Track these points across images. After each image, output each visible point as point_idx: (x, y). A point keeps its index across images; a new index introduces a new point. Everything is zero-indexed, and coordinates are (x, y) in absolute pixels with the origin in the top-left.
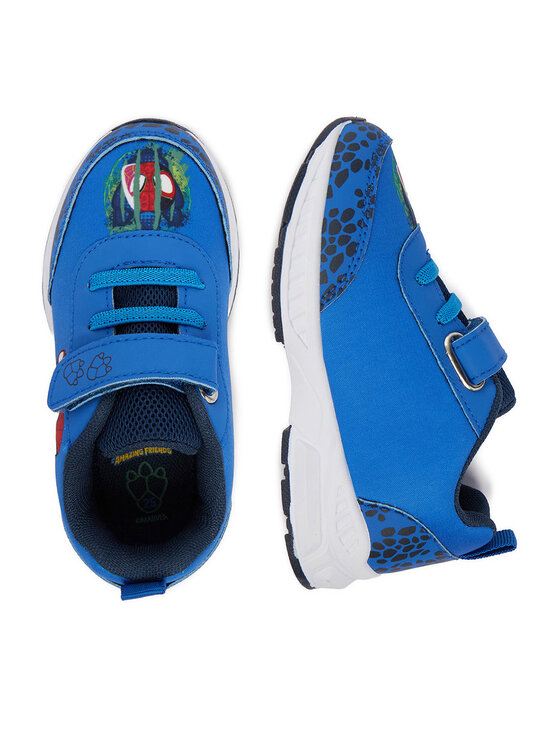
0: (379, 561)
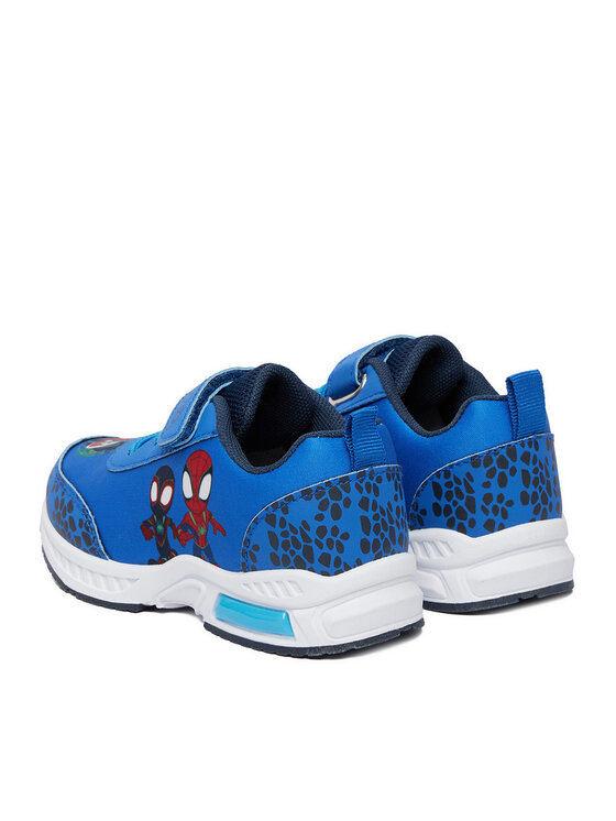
0: (551, 510)
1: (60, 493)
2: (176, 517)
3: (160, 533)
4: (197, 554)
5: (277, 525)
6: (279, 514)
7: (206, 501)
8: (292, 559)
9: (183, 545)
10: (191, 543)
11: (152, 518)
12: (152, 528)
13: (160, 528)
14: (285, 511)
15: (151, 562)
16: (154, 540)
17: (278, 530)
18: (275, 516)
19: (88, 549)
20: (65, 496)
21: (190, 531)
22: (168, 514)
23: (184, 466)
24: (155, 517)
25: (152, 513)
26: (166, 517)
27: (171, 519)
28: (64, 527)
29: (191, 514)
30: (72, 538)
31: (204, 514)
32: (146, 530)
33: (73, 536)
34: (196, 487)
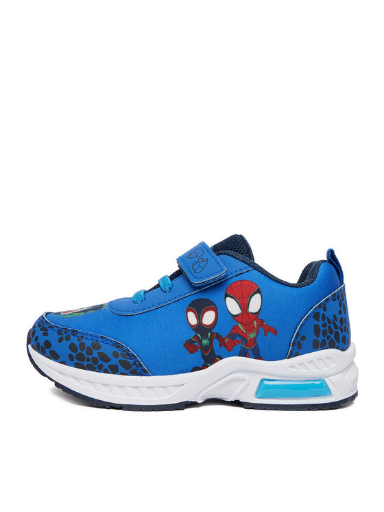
1: (74, 340)
2: (224, 330)
3: (206, 346)
4: (243, 353)
5: (320, 319)
6: (321, 311)
7: (257, 313)
8: (328, 341)
9: (230, 350)
10: (238, 347)
11: (196, 337)
12: (197, 344)
13: (205, 342)
14: (325, 309)
15: (195, 369)
16: (199, 353)
17: (320, 323)
18: (319, 313)
19: (128, 372)
20: (84, 341)
21: (238, 339)
22: (214, 331)
23: (226, 294)
24: (199, 335)
25: (194, 333)
26: (212, 333)
27: (218, 334)
28: (90, 362)
29: (240, 325)
30: (104, 368)
31: (255, 322)
32: (190, 346)
33: (106, 366)
34: (244, 305)
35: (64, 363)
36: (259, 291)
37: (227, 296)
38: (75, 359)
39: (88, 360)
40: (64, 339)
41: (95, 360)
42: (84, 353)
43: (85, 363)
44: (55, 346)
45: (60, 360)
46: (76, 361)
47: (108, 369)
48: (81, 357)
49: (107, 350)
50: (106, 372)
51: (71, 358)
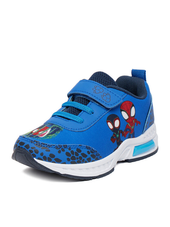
1: (67, 150)
3: (118, 138)
7: (134, 116)
9: (125, 137)
12: (115, 138)
13: (118, 136)
15: (115, 149)
16: (116, 142)
19: (94, 159)
20: (72, 149)
21: (128, 130)
22: (120, 130)
23: (121, 110)
24: (115, 133)
25: (113, 133)
26: (120, 131)
27: (121, 130)
28: (79, 160)
29: (128, 124)
30: (85, 161)
31: (134, 121)
32: (113, 139)
33: (86, 159)
34: (129, 114)
35: (65, 163)
36: (133, 105)
37: (121, 111)
38: (71, 160)
39: (77, 158)
40: (61, 151)
41: (80, 158)
42: (75, 155)
43: (76, 161)
44: (57, 156)
45: (62, 162)
46: (71, 161)
47: (87, 161)
48: (73, 158)
49: (85, 151)
50: (86, 162)
51: (68, 160)
